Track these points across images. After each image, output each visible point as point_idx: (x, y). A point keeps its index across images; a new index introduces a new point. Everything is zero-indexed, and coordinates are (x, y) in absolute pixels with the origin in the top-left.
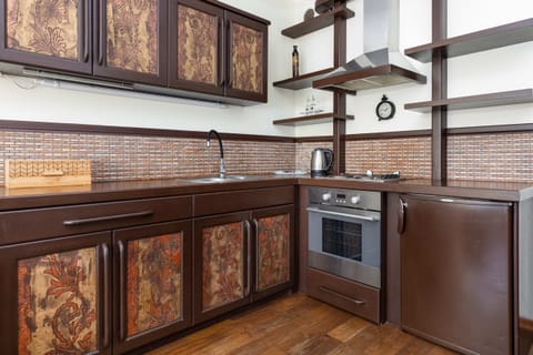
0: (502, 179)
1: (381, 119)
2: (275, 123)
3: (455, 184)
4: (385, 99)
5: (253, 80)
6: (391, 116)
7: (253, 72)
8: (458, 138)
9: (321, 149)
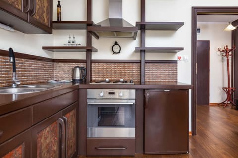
0: (164, 81)
1: (114, 53)
2: (44, 48)
3: (148, 83)
4: (116, 44)
5: (45, 15)
6: (119, 52)
7: (45, 9)
8: (149, 64)
9: (80, 67)
